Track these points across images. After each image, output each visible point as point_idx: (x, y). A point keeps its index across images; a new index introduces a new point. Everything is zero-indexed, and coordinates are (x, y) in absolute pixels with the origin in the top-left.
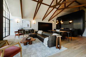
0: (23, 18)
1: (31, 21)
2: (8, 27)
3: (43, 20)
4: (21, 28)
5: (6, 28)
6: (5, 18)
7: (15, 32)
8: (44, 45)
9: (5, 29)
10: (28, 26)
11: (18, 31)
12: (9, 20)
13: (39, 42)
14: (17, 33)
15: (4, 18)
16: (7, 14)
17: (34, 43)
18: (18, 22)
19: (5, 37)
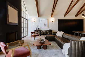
0: (40, 17)
1: (48, 20)
2: (26, 27)
3: (65, 16)
4: (37, 29)
5: (25, 28)
6: (24, 18)
7: (31, 32)
8: (63, 54)
9: (24, 30)
10: (45, 26)
11: (34, 31)
12: (27, 20)
13: (57, 48)
14: (33, 34)
15: (22, 19)
16: (25, 14)
17: (49, 49)
18: (35, 21)
19: (24, 37)
